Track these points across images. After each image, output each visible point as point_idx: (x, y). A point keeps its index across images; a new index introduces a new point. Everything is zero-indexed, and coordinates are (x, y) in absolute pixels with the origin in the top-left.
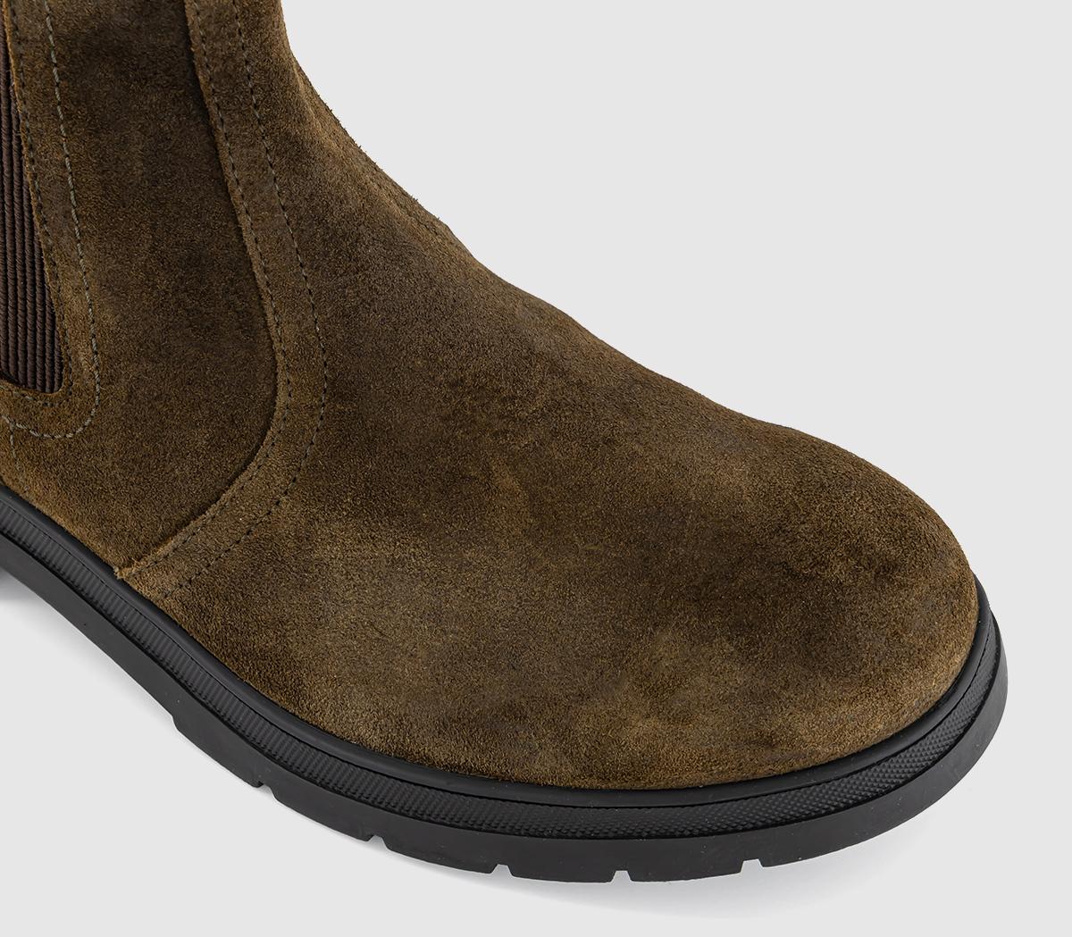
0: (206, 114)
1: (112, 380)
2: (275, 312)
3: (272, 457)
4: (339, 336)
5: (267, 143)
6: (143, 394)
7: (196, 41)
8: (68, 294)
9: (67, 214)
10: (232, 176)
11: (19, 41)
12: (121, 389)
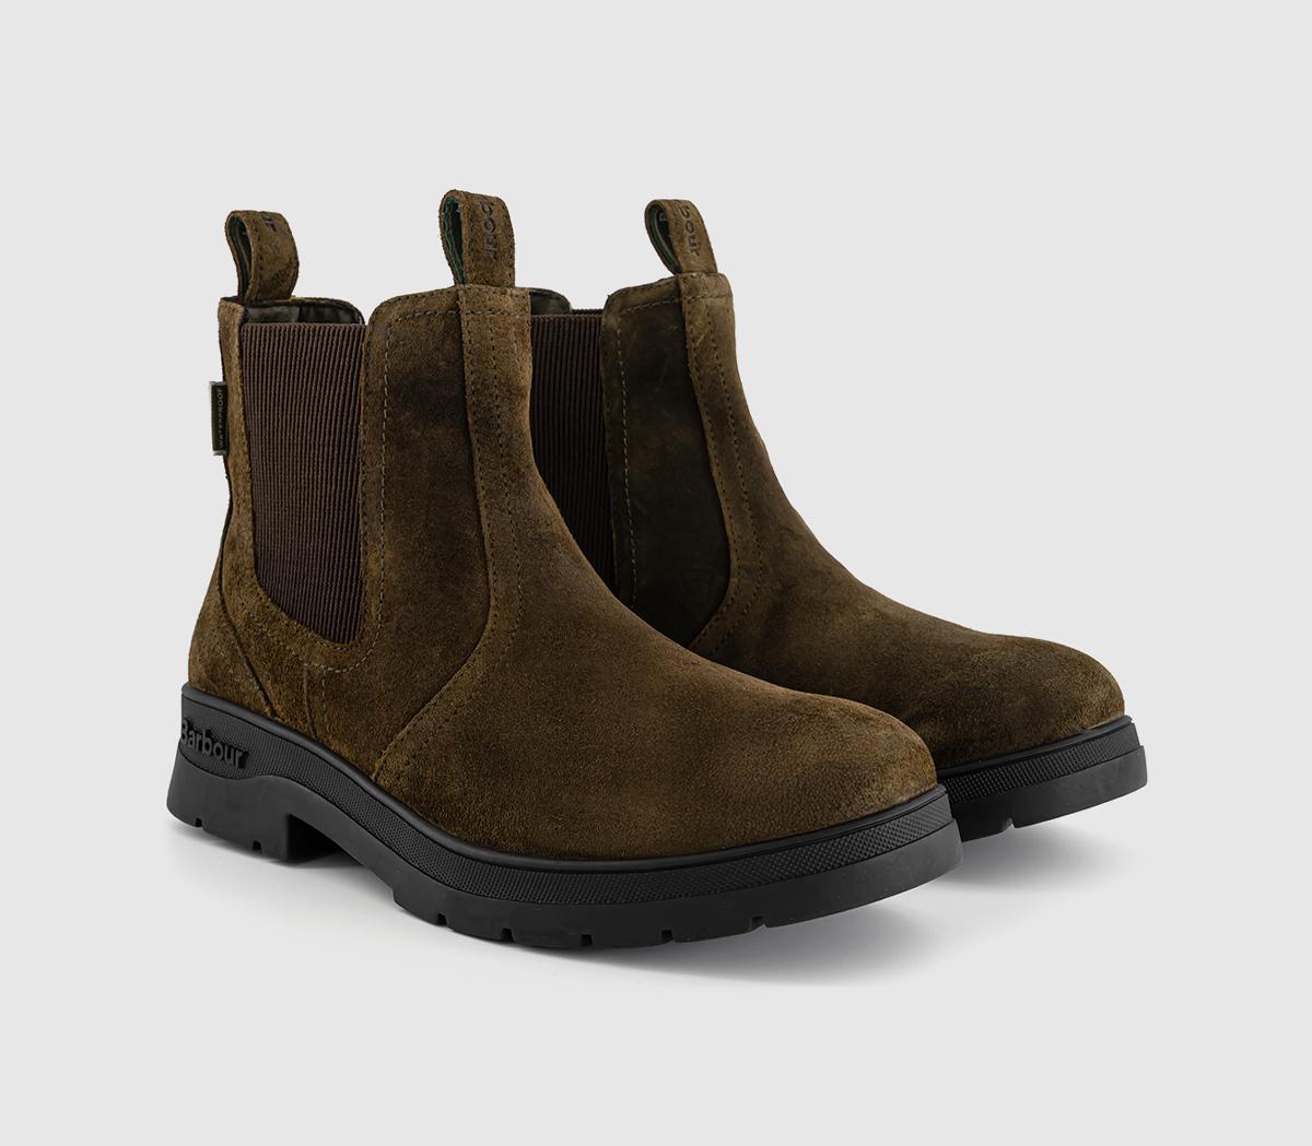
0: (469, 443)
1: (388, 619)
2: (495, 573)
3: (477, 661)
4: (532, 593)
5: (505, 470)
6: (406, 627)
7: (468, 391)
8: (372, 565)
9: (378, 505)
10: (480, 483)
11: (368, 394)
12: (393, 624)
